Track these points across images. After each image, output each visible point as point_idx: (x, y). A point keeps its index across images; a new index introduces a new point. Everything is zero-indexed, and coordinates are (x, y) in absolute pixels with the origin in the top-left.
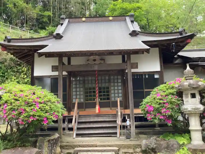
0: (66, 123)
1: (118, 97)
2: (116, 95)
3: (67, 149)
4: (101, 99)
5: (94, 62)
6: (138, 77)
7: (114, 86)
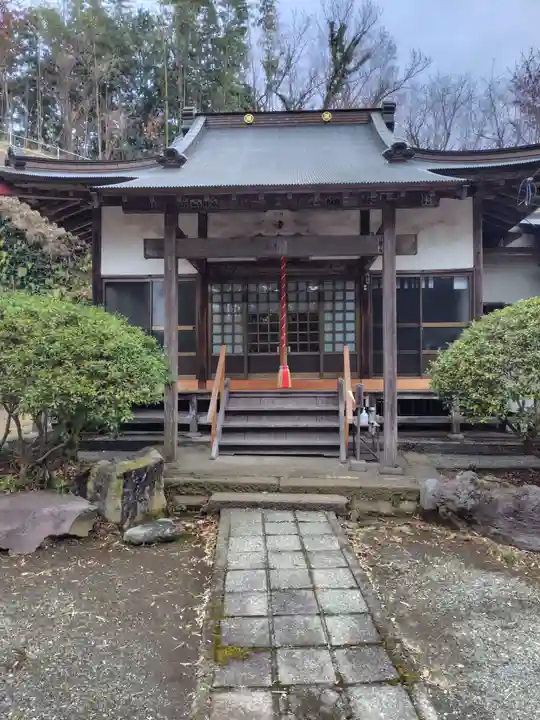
0: (193, 412)
1: (345, 343)
2: (339, 337)
3: (187, 494)
4: (294, 348)
5: (277, 232)
6: (406, 287)
7: (333, 312)
